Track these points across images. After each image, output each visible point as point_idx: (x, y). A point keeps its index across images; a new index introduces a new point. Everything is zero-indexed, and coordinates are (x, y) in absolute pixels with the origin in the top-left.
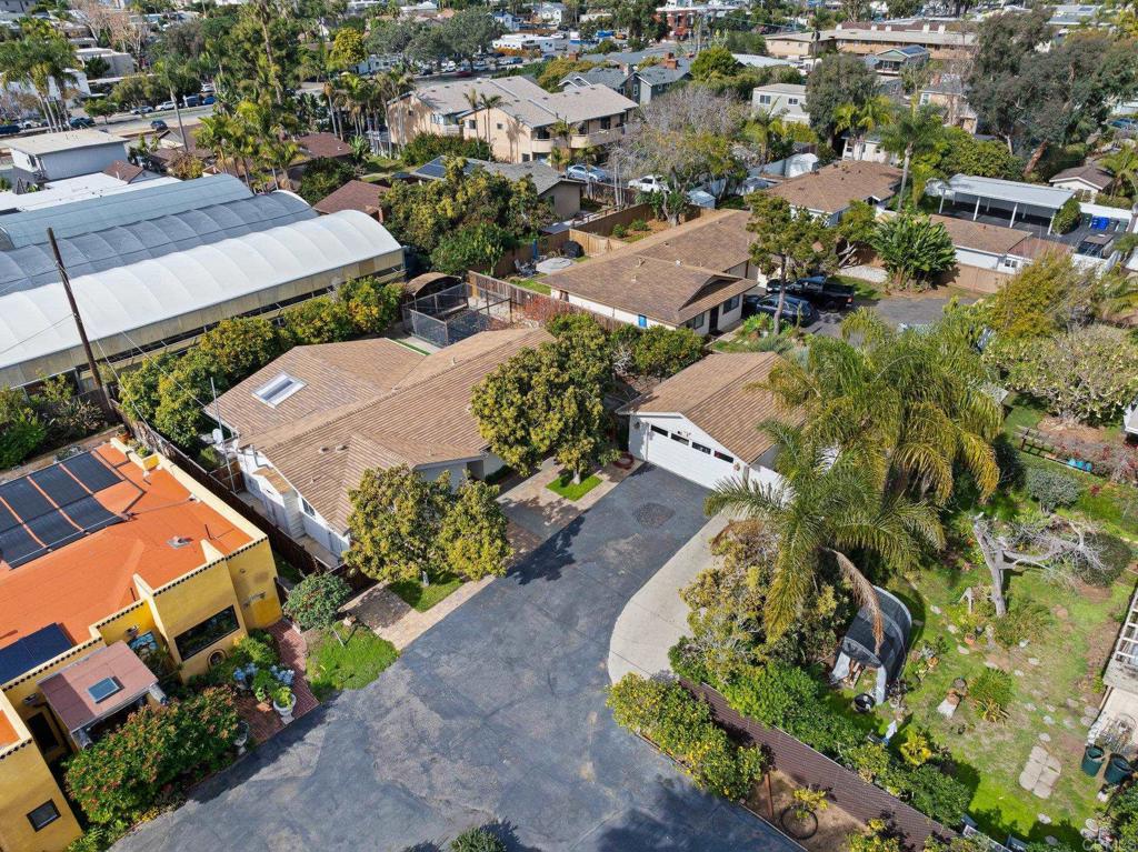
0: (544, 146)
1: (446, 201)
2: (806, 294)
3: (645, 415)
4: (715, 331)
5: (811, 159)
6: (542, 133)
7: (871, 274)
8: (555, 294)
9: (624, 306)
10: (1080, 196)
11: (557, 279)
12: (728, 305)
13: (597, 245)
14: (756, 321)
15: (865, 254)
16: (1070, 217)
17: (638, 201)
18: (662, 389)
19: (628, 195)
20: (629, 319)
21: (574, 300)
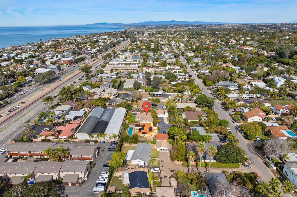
0: (114, 97)
10: (162, 92)
16: (163, 94)
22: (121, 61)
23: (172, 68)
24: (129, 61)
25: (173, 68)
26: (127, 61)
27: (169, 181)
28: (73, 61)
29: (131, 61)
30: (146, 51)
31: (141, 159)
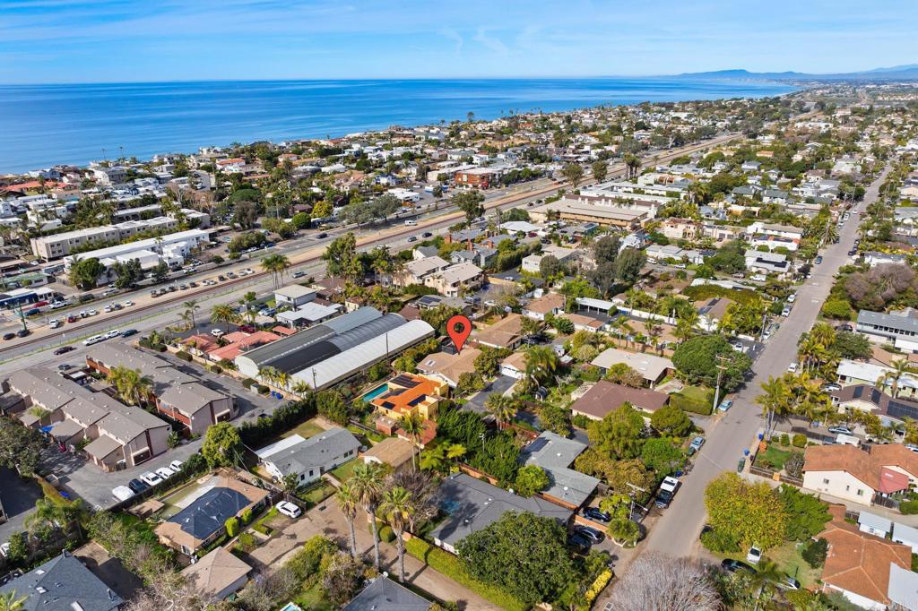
0: (455, 289)
1: (441, 316)
2: (535, 338)
3: (503, 365)
4: (514, 348)
5: (541, 291)
6: (454, 285)
7: (553, 331)
8: (475, 340)
9: (493, 343)
10: (619, 304)
11: (476, 337)
12: (517, 342)
13: (481, 326)
14: (524, 345)
15: (552, 326)
16: (613, 311)
17: (490, 309)
18: (505, 360)
19: (486, 308)
20: (495, 346)
21: (480, 342)
22: (627, 190)
23: (769, 232)
24: (652, 192)
25: (775, 233)
26: (646, 192)
27: (282, 552)
28: (497, 177)
29: (660, 193)
30: (756, 168)
31: (281, 466)
